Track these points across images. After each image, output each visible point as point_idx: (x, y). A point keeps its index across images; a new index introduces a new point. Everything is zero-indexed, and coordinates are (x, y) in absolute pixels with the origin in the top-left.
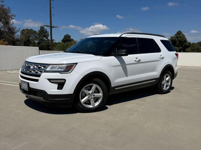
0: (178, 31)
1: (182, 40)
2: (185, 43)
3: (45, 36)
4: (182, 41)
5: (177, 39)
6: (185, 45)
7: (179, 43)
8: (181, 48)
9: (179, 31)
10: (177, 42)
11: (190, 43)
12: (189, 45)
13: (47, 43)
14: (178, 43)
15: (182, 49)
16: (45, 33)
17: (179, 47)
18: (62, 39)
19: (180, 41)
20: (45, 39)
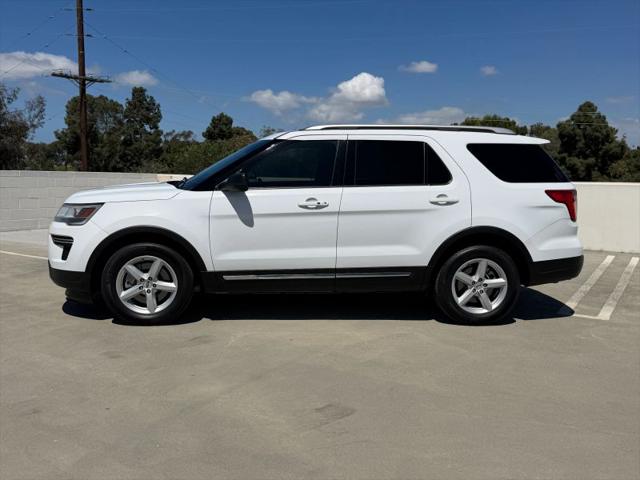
0: (581, 103)
1: (598, 134)
2: (607, 146)
3: (148, 120)
4: (598, 138)
5: (578, 131)
6: (607, 152)
7: (587, 145)
8: (592, 160)
9: (587, 102)
10: (577, 141)
11: (623, 146)
12: (618, 150)
13: (153, 142)
14: (580, 145)
15: (596, 165)
16: (148, 109)
17: (586, 157)
18: (205, 131)
19: (591, 140)
20: (149, 130)
